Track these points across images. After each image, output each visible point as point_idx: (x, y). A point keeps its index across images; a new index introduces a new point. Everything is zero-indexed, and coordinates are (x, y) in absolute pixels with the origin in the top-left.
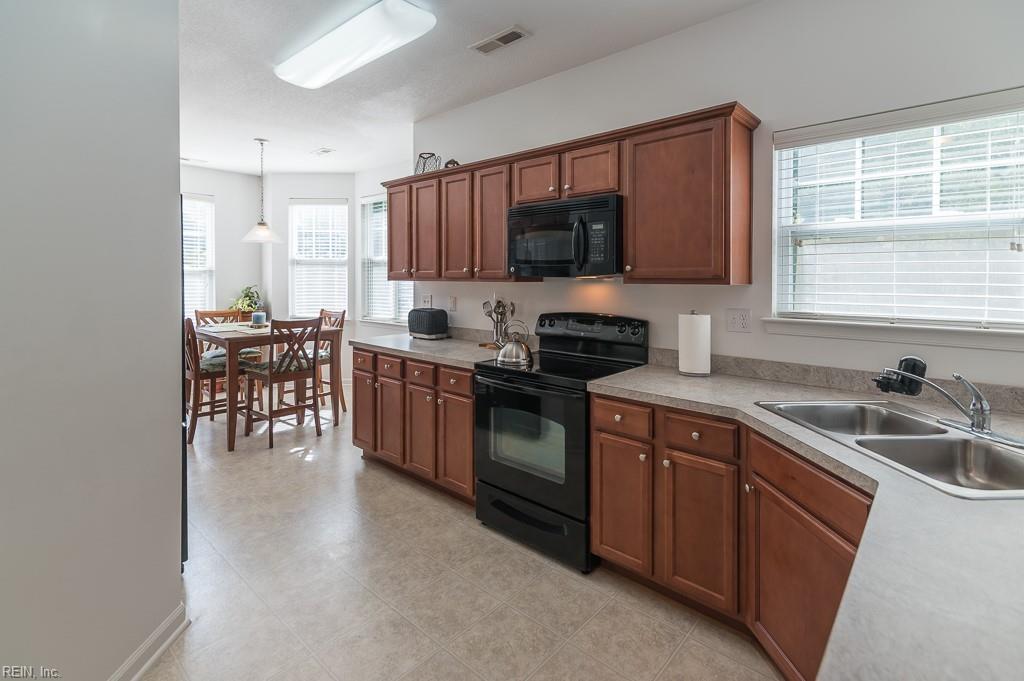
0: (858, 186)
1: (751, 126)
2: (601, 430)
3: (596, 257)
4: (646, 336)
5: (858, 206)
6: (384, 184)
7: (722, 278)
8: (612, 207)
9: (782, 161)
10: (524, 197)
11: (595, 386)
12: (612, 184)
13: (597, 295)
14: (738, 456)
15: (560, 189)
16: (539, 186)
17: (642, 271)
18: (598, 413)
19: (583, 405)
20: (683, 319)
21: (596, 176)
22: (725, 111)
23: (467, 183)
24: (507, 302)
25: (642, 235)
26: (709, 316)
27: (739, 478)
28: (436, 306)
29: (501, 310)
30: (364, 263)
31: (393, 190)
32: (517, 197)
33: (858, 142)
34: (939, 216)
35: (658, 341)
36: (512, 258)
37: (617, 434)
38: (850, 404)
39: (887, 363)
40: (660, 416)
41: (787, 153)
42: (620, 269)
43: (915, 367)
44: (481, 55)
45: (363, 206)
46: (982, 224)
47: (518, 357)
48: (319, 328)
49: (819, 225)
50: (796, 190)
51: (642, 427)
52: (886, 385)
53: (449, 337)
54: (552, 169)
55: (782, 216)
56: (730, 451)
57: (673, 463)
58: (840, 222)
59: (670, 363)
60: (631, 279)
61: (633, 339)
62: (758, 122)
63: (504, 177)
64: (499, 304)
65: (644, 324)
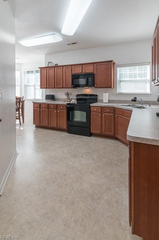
0: (128, 74)
1: (114, 64)
2: (92, 112)
3: (89, 84)
4: (97, 98)
5: (128, 76)
6: (39, 68)
7: (110, 87)
8: (92, 75)
9: (118, 69)
10: (75, 72)
11: (91, 105)
12: (92, 71)
13: (88, 91)
14: (114, 112)
15: (82, 71)
16: (78, 71)
17: (98, 86)
18: (92, 109)
19: (89, 108)
20: (104, 94)
21: (89, 70)
22: (111, 61)
23: (62, 69)
24: (69, 93)
25: (98, 80)
26: (108, 94)
27: (114, 115)
28: (51, 94)
29: (68, 94)
30: (24, 86)
31: (41, 69)
32: (73, 72)
33: (128, 67)
34: (138, 79)
35: (99, 98)
36: (73, 84)
37: (96, 112)
38: (128, 104)
39: (133, 98)
40: (103, 108)
41: (119, 68)
42: (94, 86)
43: (136, 98)
44: (67, 45)
45: (24, 72)
46: (142, 80)
47: (75, 102)
48: (20, 100)
49: (123, 79)
50: (120, 74)
51: (100, 110)
52: (132, 101)
53: (55, 100)
54: (81, 68)
55: (118, 78)
56: (113, 112)
57: (105, 115)
58: (126, 79)
59: (102, 101)
60: (96, 87)
61: (95, 98)
62: (115, 63)
63: (70, 68)
64: (67, 93)
65: (97, 95)
